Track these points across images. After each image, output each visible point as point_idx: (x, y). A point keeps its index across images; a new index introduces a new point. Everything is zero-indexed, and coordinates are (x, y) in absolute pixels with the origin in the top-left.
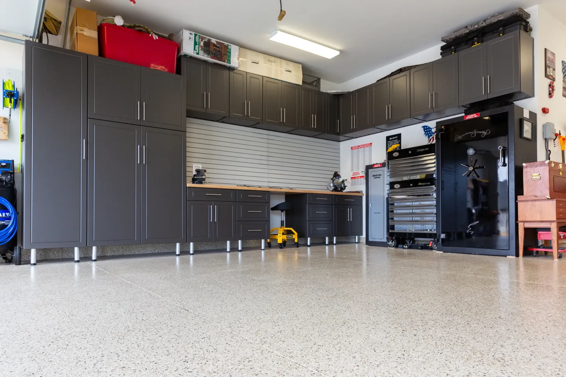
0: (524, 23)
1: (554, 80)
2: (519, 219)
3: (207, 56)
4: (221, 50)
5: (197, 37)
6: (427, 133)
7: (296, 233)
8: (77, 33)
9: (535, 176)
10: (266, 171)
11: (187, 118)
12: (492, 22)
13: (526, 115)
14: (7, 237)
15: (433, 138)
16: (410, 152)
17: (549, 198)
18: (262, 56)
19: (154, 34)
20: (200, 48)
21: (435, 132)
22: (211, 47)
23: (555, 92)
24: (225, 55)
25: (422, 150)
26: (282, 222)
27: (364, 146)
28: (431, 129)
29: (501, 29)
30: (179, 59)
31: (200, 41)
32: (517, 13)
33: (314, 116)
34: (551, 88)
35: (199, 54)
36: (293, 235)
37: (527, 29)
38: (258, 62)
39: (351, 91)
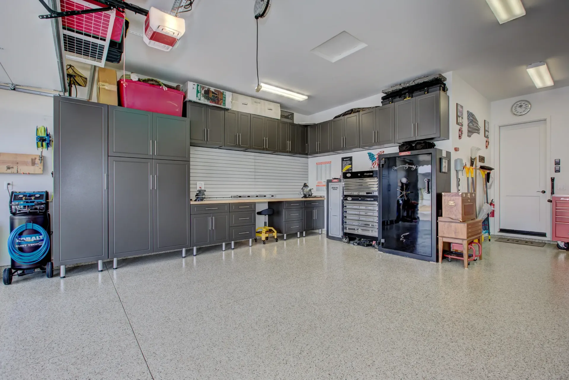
0: (443, 86)
1: (462, 125)
2: (439, 235)
3: (206, 101)
4: (218, 96)
5: (199, 87)
6: (371, 158)
7: (275, 231)
8: (99, 88)
9: (451, 203)
10: (254, 183)
11: (191, 147)
12: (419, 82)
13: (444, 154)
14: (41, 255)
15: (375, 162)
16: (359, 175)
17: (461, 221)
18: (250, 98)
19: (164, 86)
20: (201, 95)
21: (377, 158)
22: (210, 94)
23: (463, 135)
24: (221, 99)
25: (368, 174)
26: (265, 223)
27: (326, 163)
28: (374, 155)
29: (426, 88)
30: (185, 104)
31: (201, 90)
32: (438, 77)
33: (289, 142)
34: (460, 132)
35: (201, 100)
36: (274, 233)
37: (445, 89)
38: (246, 104)
39: (316, 123)
